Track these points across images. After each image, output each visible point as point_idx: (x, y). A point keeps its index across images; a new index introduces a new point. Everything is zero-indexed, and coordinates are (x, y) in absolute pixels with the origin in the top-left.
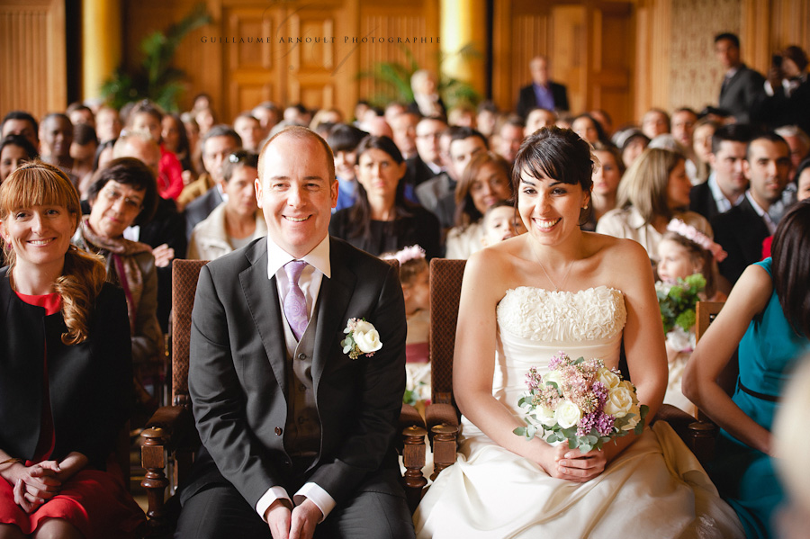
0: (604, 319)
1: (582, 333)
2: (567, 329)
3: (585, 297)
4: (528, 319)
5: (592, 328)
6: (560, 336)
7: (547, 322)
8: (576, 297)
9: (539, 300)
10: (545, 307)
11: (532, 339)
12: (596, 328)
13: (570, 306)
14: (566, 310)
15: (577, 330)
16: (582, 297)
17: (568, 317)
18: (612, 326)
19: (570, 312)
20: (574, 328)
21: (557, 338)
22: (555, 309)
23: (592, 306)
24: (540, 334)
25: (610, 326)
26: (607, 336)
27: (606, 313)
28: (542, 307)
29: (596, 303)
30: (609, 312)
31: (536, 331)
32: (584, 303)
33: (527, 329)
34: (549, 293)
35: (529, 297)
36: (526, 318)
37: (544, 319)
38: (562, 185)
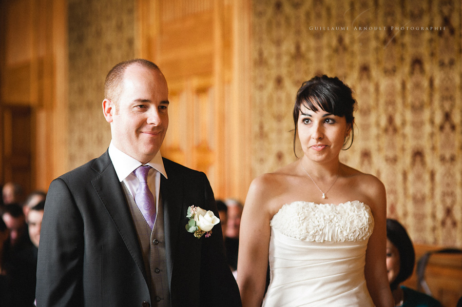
0: (361, 224)
1: (345, 234)
2: (334, 231)
3: (345, 207)
4: (305, 224)
5: (353, 230)
6: (328, 238)
7: (319, 226)
8: (338, 208)
9: (311, 210)
10: (316, 215)
11: (307, 240)
12: (355, 231)
13: (335, 214)
14: (332, 217)
15: (341, 232)
16: (343, 208)
17: (334, 222)
18: (367, 230)
19: (335, 218)
20: (339, 231)
21: (326, 239)
22: (324, 217)
23: (351, 214)
24: (314, 236)
25: (365, 230)
26: (363, 237)
27: (363, 219)
28: (314, 215)
29: (354, 212)
30: (364, 218)
31: (311, 233)
32: (345, 212)
33: (304, 232)
34: (317, 205)
35: (303, 208)
36: (303, 223)
37: (317, 223)
38: (332, 116)
